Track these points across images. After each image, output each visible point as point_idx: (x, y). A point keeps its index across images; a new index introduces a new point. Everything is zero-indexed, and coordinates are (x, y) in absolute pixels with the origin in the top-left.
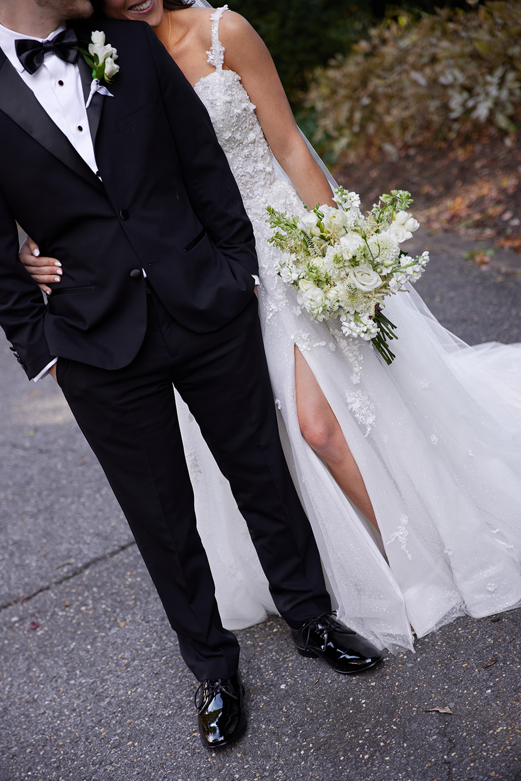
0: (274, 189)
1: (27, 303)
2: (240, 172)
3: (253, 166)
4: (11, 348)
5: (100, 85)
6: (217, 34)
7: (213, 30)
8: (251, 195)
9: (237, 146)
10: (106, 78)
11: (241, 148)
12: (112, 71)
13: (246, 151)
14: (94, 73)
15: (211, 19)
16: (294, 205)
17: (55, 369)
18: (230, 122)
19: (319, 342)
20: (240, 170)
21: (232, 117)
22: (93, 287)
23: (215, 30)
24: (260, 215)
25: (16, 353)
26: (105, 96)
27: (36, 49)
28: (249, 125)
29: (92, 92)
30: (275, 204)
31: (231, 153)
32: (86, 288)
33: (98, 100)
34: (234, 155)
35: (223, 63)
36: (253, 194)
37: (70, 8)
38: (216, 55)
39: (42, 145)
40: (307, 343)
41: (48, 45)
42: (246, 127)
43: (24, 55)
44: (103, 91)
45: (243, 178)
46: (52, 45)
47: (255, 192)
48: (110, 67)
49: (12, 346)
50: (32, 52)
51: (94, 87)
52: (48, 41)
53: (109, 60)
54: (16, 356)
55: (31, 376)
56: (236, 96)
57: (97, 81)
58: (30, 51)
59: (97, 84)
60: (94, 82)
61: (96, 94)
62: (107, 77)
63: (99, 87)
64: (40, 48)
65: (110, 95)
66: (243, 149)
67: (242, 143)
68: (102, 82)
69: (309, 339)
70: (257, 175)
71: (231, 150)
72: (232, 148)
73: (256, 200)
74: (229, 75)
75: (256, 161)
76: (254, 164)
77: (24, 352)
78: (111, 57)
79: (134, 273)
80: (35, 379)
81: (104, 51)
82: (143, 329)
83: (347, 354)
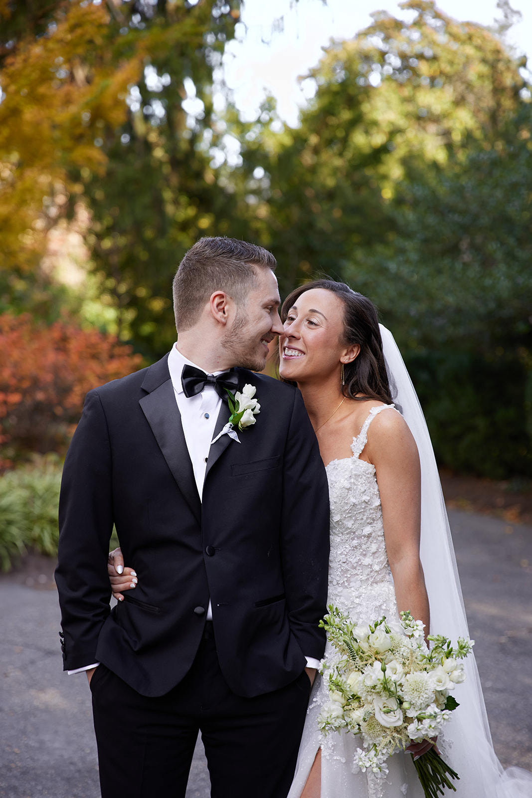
0: (376, 589)
1: (96, 599)
2: (342, 558)
3: (359, 558)
4: (60, 633)
5: (232, 429)
6: (368, 426)
7: (366, 421)
8: (346, 584)
9: (347, 534)
10: (240, 425)
11: (352, 536)
12: (248, 422)
13: (355, 542)
14: (231, 418)
15: (371, 411)
16: (390, 613)
17: (92, 673)
18: (343, 508)
19: (341, 756)
20: (344, 556)
21: (347, 503)
22: (157, 608)
23: (368, 422)
24: (347, 606)
25: (63, 639)
26: (233, 440)
27: (199, 378)
28: (367, 518)
29: (222, 433)
30: (367, 603)
31: (340, 538)
32: (151, 606)
33: (226, 442)
34: (342, 540)
35: (361, 452)
36: (349, 585)
37: (249, 357)
38: (358, 444)
39: (167, 461)
40: (329, 751)
41: (212, 379)
42: (362, 519)
43: (188, 380)
44: (233, 435)
45: (344, 565)
46: (215, 380)
47: (352, 584)
48: (248, 418)
49: (62, 632)
50: (195, 380)
51: (226, 429)
52: (213, 376)
53: (249, 411)
54: (62, 642)
55: (66, 668)
56: (359, 487)
57: (231, 425)
58: (194, 378)
59: (230, 427)
60: (228, 425)
61: (226, 435)
62: (242, 425)
63: (231, 430)
64: (204, 379)
65: (238, 441)
66: (353, 539)
67: (354, 533)
68: (235, 428)
69: (333, 748)
70: (360, 568)
71: (341, 535)
72: (342, 533)
73: (350, 591)
74: (362, 466)
75: (365, 555)
76: (361, 557)
77: (71, 643)
78: (253, 410)
79: (199, 610)
80: (70, 673)
81: (248, 402)
82: (187, 667)
83: (370, 782)
